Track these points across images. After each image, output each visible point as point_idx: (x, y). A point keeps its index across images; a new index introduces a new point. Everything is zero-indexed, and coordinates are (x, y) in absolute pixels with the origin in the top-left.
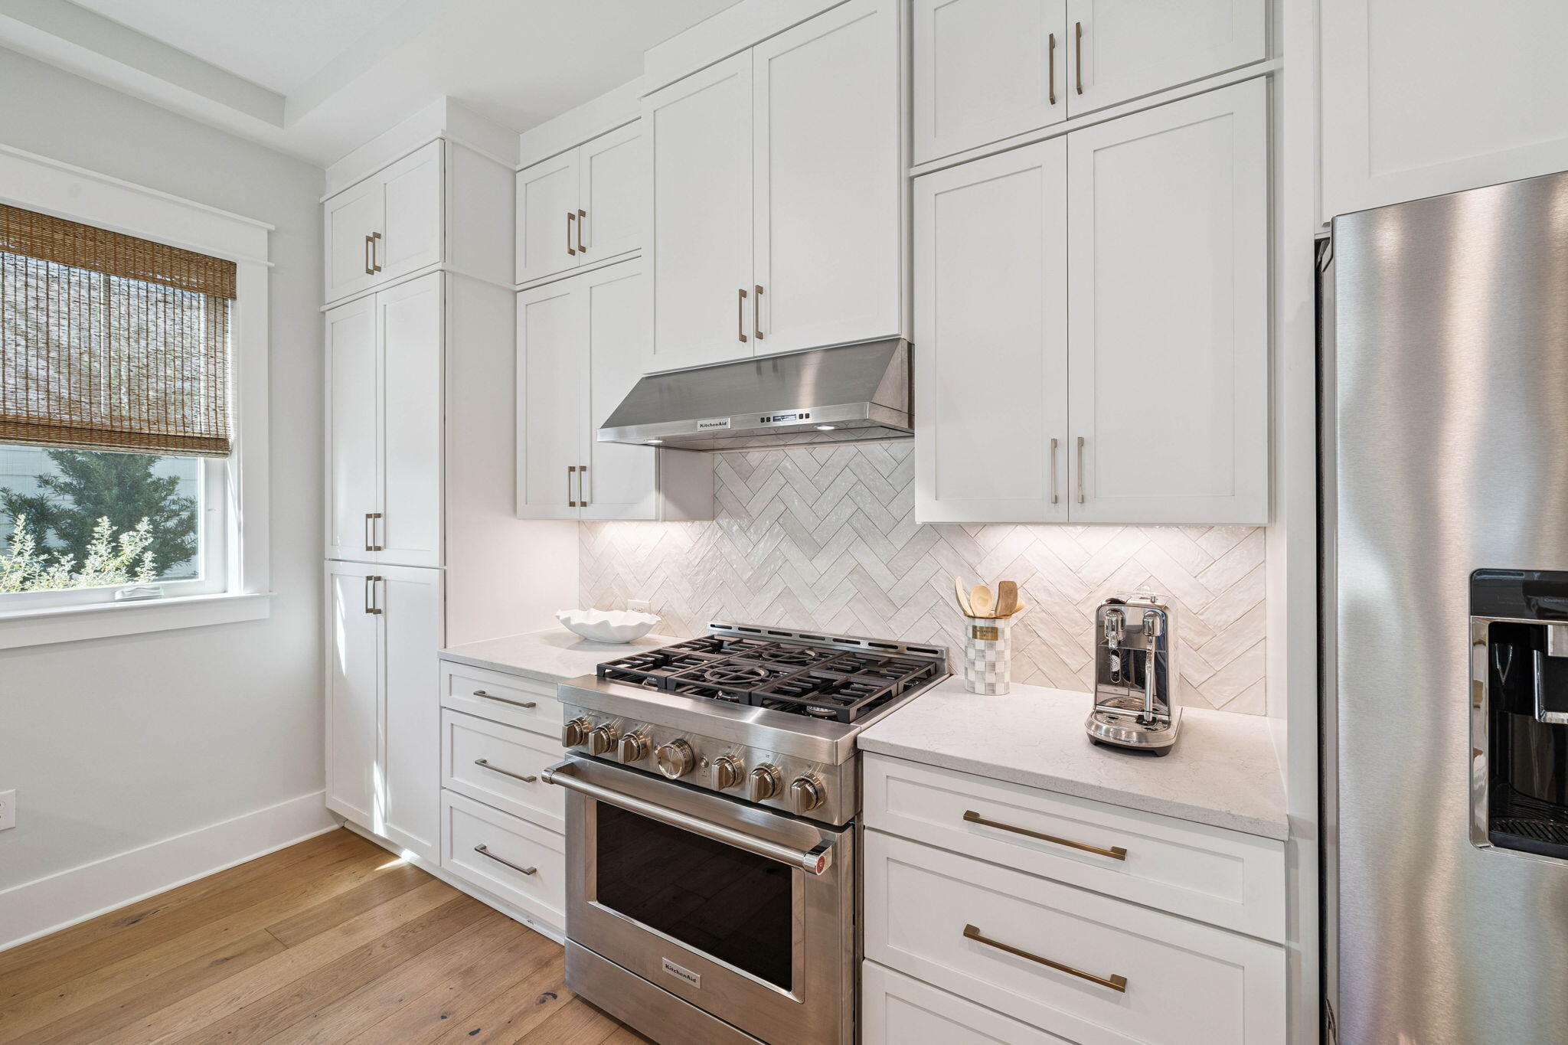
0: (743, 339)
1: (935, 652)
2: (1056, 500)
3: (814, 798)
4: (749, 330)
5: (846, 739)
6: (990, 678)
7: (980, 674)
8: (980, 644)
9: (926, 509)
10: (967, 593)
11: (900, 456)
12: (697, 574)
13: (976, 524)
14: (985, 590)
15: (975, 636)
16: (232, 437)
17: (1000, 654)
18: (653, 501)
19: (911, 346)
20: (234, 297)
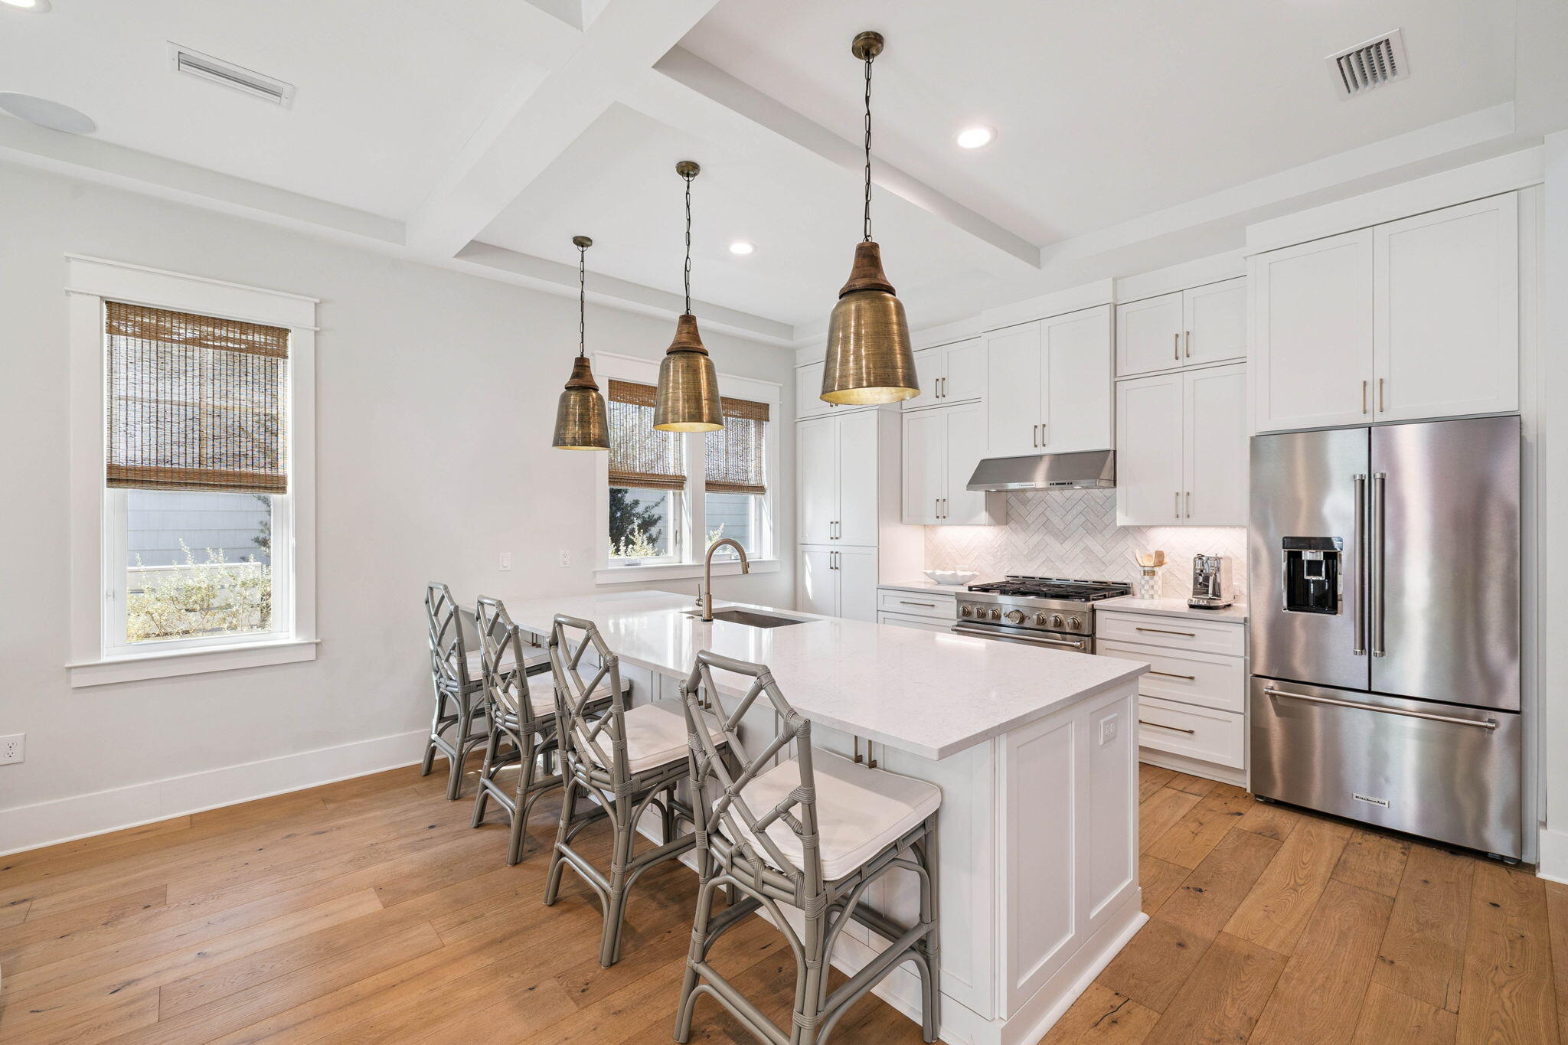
0: (1036, 446)
1: (1126, 584)
2: (1178, 516)
3: (1077, 626)
4: (1039, 442)
5: (1090, 604)
6: (1151, 592)
7: (1147, 591)
8: (1147, 577)
9: (1122, 520)
10: (1141, 557)
11: (1108, 495)
12: (997, 552)
13: (1147, 527)
14: (1150, 555)
15: (1145, 575)
16: (766, 486)
17: (1156, 582)
18: (984, 516)
19: (1115, 452)
20: (768, 420)
